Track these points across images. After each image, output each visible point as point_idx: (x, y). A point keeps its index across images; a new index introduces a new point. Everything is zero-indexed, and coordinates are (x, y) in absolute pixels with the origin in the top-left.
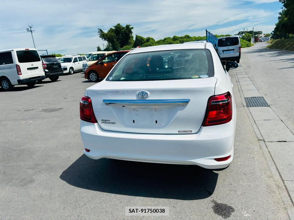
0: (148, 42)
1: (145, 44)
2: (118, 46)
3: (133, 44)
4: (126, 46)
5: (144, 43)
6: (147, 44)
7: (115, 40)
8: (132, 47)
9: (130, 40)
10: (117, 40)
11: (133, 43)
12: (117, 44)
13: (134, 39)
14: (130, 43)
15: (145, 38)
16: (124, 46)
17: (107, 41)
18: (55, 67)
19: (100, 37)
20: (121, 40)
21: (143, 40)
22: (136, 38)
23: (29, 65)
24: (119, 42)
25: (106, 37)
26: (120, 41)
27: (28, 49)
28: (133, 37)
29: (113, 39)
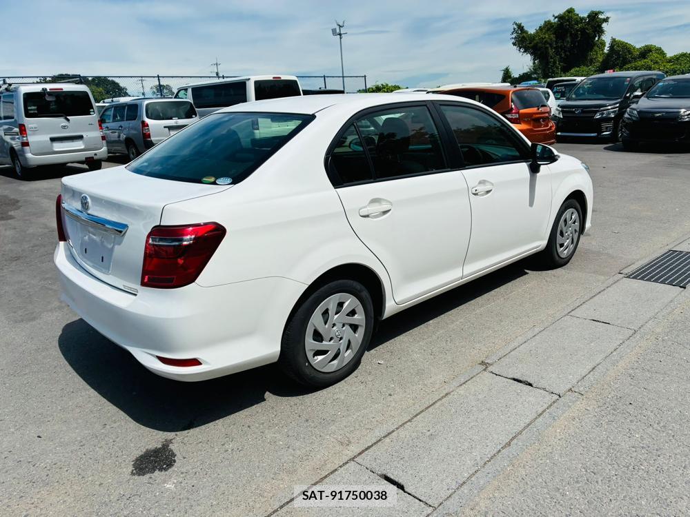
0: (645, 58)
1: (633, 64)
2: (557, 68)
3: (598, 64)
4: (578, 69)
5: (630, 62)
6: (640, 63)
7: (551, 52)
8: (596, 71)
9: (595, 51)
10: (557, 53)
11: (601, 60)
12: (555, 63)
13: (606, 50)
14: (591, 60)
15: (638, 46)
16: (573, 67)
17: (531, 54)
19: (514, 44)
20: (568, 53)
21: (630, 52)
22: (612, 47)
24: (561, 58)
25: (530, 43)
26: (565, 55)
28: (603, 44)
29: (547, 48)
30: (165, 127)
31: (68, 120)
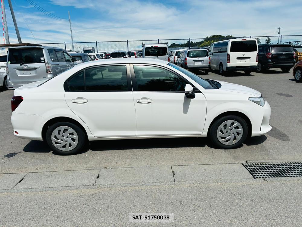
18: (282, 57)
23: (240, 54)
27: (246, 40)
30: (193, 61)
31: (158, 57)
